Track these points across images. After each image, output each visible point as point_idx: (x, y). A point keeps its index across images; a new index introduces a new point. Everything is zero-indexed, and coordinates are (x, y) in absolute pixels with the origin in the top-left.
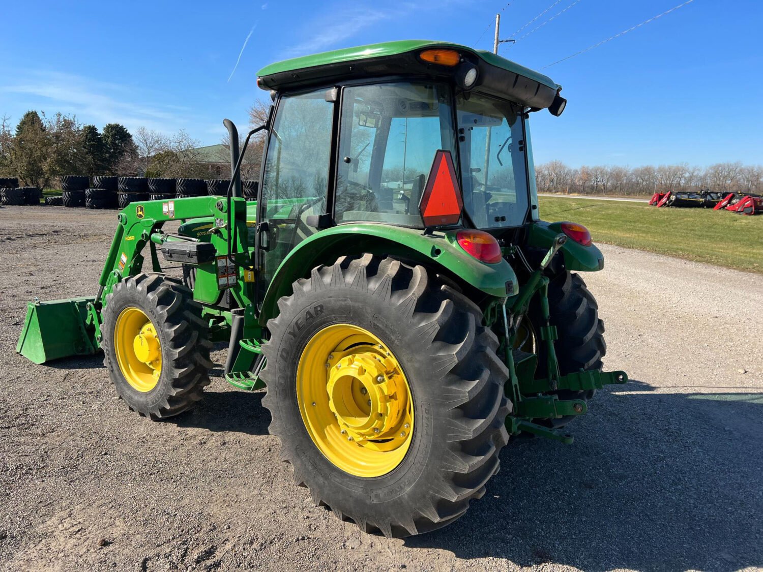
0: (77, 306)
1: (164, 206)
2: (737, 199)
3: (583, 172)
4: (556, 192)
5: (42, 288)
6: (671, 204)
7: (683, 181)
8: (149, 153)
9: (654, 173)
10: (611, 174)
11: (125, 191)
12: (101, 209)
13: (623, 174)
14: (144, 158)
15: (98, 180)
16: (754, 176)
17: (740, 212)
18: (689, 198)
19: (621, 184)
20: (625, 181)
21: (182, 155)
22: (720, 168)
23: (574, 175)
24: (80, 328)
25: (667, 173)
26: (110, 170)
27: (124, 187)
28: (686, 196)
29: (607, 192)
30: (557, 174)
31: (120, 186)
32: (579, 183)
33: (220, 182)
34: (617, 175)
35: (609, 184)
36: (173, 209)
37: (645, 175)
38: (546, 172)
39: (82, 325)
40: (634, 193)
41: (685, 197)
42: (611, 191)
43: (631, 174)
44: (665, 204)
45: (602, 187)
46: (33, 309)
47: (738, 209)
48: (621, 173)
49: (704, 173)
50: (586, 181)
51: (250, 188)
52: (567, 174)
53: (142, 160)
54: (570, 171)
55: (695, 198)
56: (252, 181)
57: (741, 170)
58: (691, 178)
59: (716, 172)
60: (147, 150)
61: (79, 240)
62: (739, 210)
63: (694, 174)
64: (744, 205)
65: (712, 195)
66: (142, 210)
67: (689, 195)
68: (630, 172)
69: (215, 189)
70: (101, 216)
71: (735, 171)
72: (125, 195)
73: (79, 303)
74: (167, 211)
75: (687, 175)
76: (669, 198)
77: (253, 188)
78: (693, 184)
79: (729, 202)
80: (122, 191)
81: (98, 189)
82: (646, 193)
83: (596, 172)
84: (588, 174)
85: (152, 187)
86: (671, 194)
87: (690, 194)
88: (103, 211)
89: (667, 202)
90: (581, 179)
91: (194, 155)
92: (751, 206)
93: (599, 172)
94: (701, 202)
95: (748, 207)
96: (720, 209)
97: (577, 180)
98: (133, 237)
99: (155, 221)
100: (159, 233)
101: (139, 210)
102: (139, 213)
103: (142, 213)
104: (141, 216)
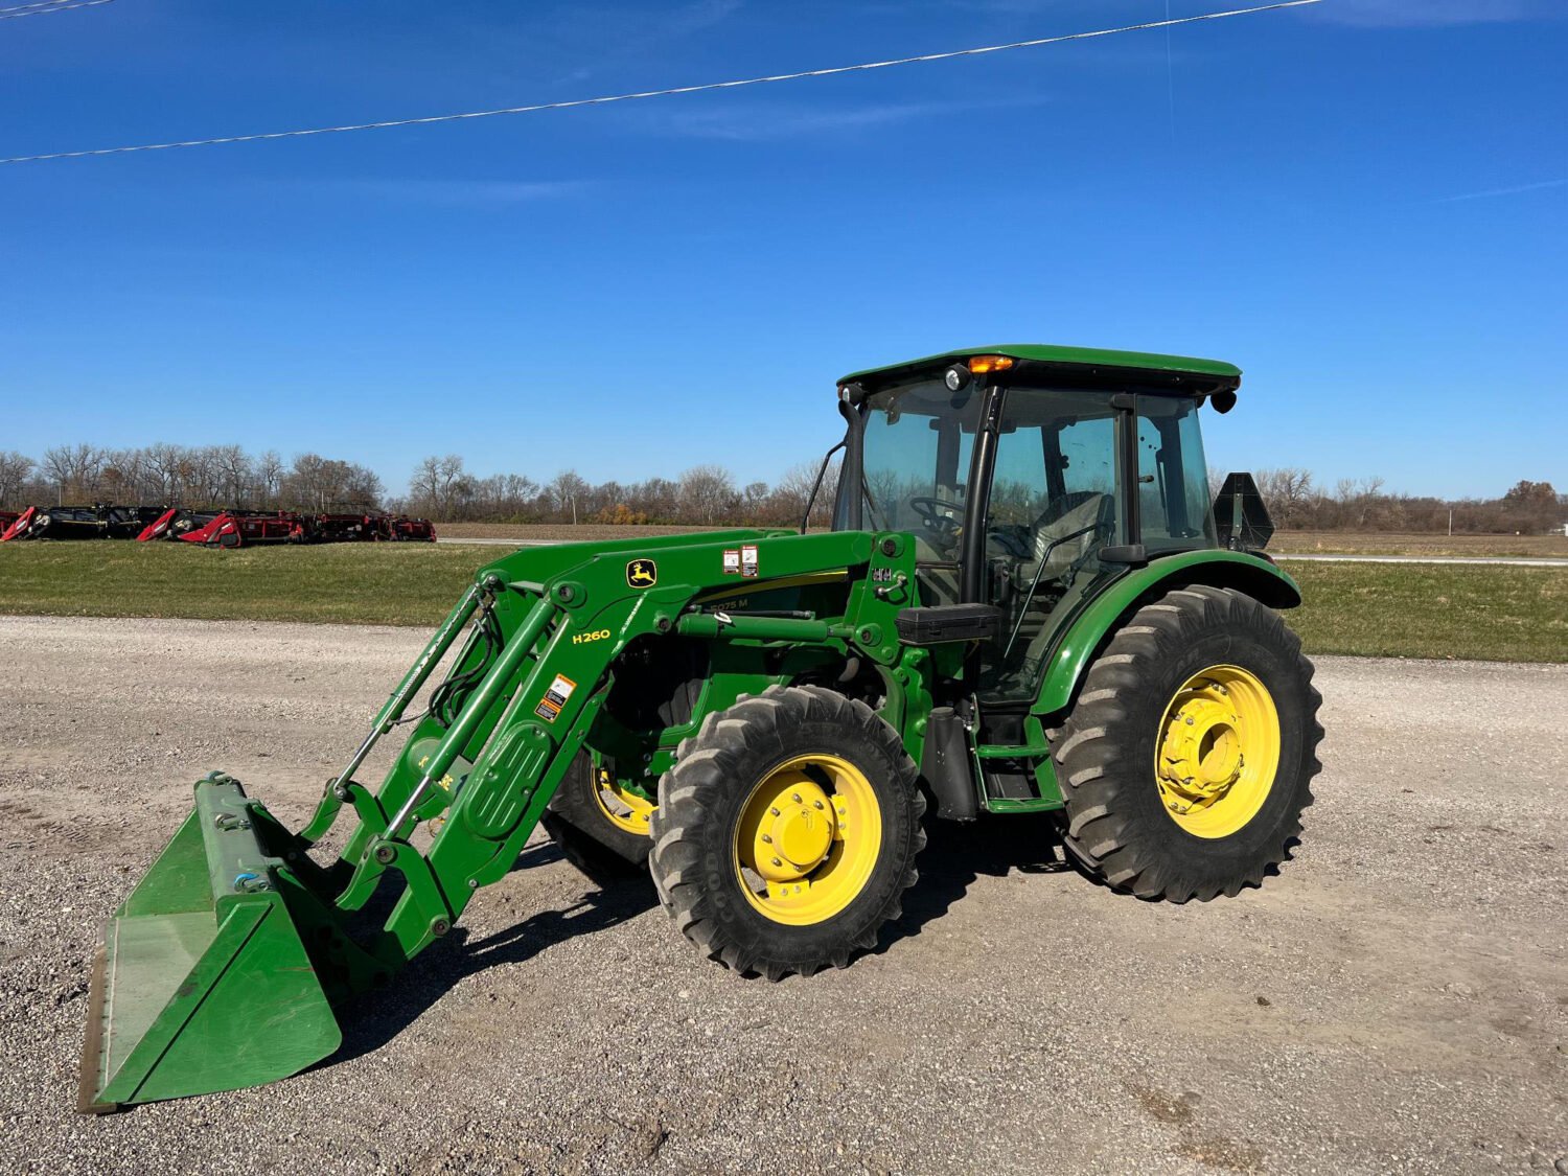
1: (726, 556)
2: (185, 519)
6: (39, 532)
17: (212, 543)
18: (75, 519)
28: (70, 516)
36: (754, 560)
41: (67, 518)
44: (24, 532)
46: (273, 905)
47: (208, 538)
55: (88, 520)
62: (209, 540)
64: (220, 530)
65: (118, 512)
66: (646, 567)
67: (75, 514)
74: (737, 564)
76: (32, 521)
79: (170, 526)
86: (37, 512)
87: (76, 512)
89: (30, 529)
92: (235, 532)
94: (100, 528)
95: (227, 533)
96: (151, 539)
98: (605, 634)
99: (697, 589)
100: (697, 614)
101: (637, 570)
102: (639, 575)
103: (647, 576)
104: (643, 582)
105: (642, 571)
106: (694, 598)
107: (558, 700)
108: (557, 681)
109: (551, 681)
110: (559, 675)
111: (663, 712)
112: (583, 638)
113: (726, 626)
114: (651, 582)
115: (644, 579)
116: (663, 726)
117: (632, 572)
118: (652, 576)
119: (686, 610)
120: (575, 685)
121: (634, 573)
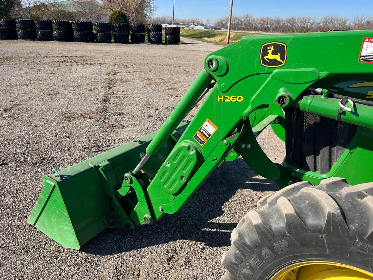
0: (102, 172)
3: (261, 20)
4: (251, 30)
5: (5, 110)
7: (309, 25)
8: (29, 5)
9: (296, 20)
10: (275, 20)
11: (21, 28)
12: (7, 39)
13: (280, 21)
14: (27, 8)
15: (3, 21)
16: (343, 22)
19: (279, 26)
20: (281, 25)
21: (52, 5)
22: (327, 18)
23: (256, 21)
24: (111, 199)
25: (302, 21)
26: (6, 15)
27: (20, 26)
29: (272, 31)
30: (248, 20)
31: (17, 25)
32: (259, 26)
33: (80, 23)
34: (278, 22)
35: (273, 26)
37: (292, 21)
38: (243, 20)
39: (114, 196)
40: (285, 31)
42: (274, 30)
43: (285, 21)
45: (270, 28)
46: (55, 186)
48: (280, 20)
49: (320, 21)
50: (262, 24)
51: (98, 27)
52: (253, 21)
53: (26, 9)
54: (254, 19)
56: (99, 22)
57: (337, 19)
58: (313, 23)
59: (325, 20)
60: (28, 3)
61: (6, 62)
63: (315, 21)
66: (279, 49)
68: (284, 20)
69: (77, 27)
70: (9, 44)
71: (334, 19)
72: (21, 31)
73: (104, 166)
75: (311, 21)
77: (100, 27)
78: (314, 27)
80: (19, 28)
81: (4, 27)
82: (291, 31)
83: (267, 19)
84: (264, 21)
85: (37, 26)
88: (9, 41)
90: (260, 24)
91: (59, 6)
93: (269, 20)
97: (258, 24)
98: (240, 99)
99: (323, 74)
100: (322, 97)
101: (270, 52)
102: (271, 56)
103: (277, 57)
104: (274, 62)
105: (273, 53)
106: (320, 83)
107: (206, 134)
108: (207, 123)
109: (203, 122)
110: (208, 119)
111: (309, 160)
112: (225, 99)
113: (347, 112)
114: (282, 63)
115: (275, 60)
116: (308, 169)
117: (265, 53)
118: (282, 58)
119: (306, 92)
120: (217, 128)
121: (267, 54)
